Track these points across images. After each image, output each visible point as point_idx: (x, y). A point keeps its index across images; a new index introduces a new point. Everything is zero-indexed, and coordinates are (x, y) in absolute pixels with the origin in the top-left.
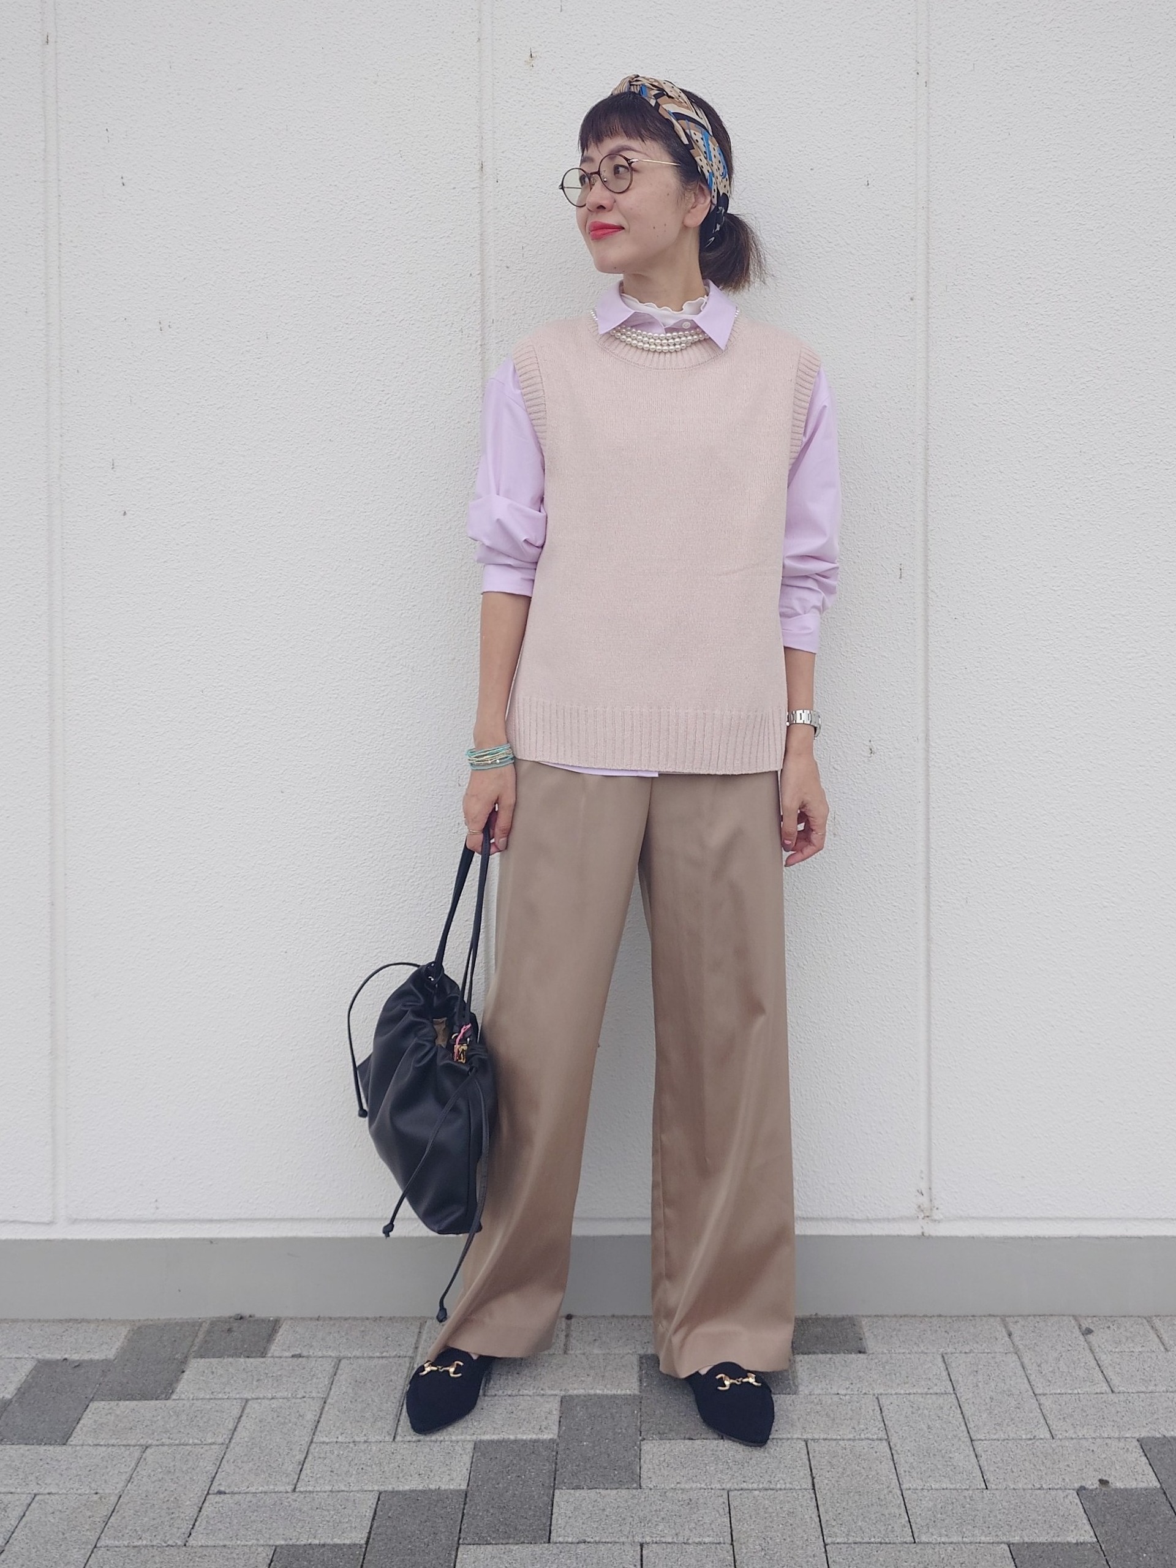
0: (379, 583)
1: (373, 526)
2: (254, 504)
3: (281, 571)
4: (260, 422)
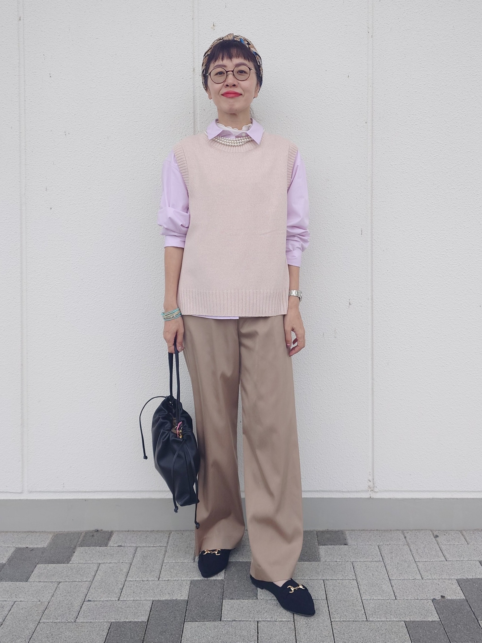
0: (152, 236)
1: (150, 214)
2: (103, 205)
3: (113, 232)
4: (105, 172)
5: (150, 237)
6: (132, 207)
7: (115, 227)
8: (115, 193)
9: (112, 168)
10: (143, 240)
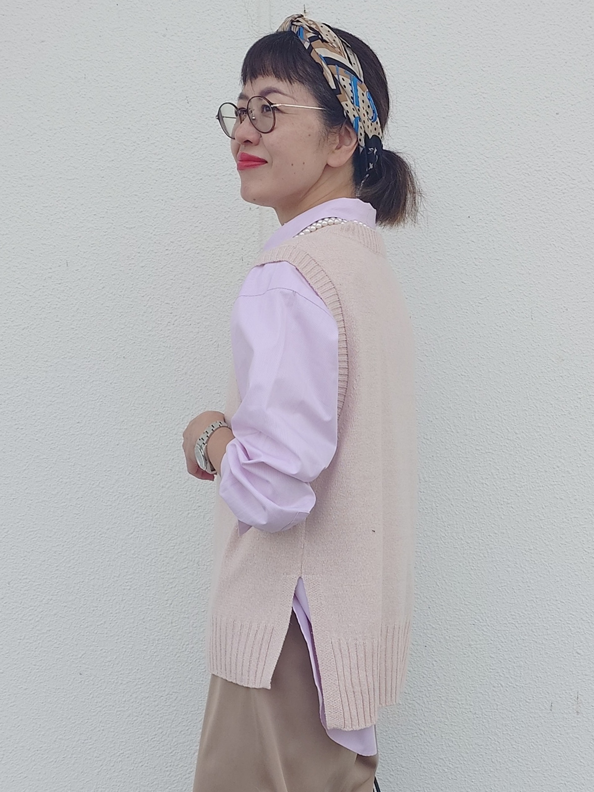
0: (167, 486)
1: (162, 435)
2: (55, 415)
3: (79, 476)
4: (60, 341)
5: (163, 487)
6: (122, 419)
7: (84, 465)
8: (84, 388)
9: (77, 332)
10: (146, 494)
